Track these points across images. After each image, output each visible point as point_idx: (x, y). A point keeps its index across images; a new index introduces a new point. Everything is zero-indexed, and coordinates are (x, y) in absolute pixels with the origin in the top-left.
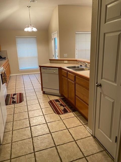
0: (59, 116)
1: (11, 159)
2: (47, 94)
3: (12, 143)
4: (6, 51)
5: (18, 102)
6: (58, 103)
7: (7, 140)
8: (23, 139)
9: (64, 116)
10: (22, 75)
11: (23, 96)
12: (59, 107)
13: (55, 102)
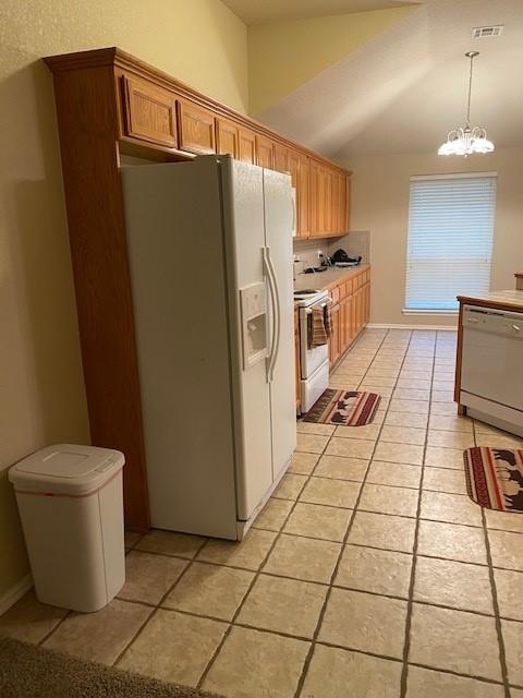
0: (483, 511)
1: (259, 572)
2: (474, 420)
3: (281, 532)
4: (368, 233)
5: (350, 421)
6: (505, 464)
7: (271, 521)
8: (317, 535)
9: (505, 519)
10: (410, 333)
11: (378, 404)
12: (498, 482)
13: (493, 458)
